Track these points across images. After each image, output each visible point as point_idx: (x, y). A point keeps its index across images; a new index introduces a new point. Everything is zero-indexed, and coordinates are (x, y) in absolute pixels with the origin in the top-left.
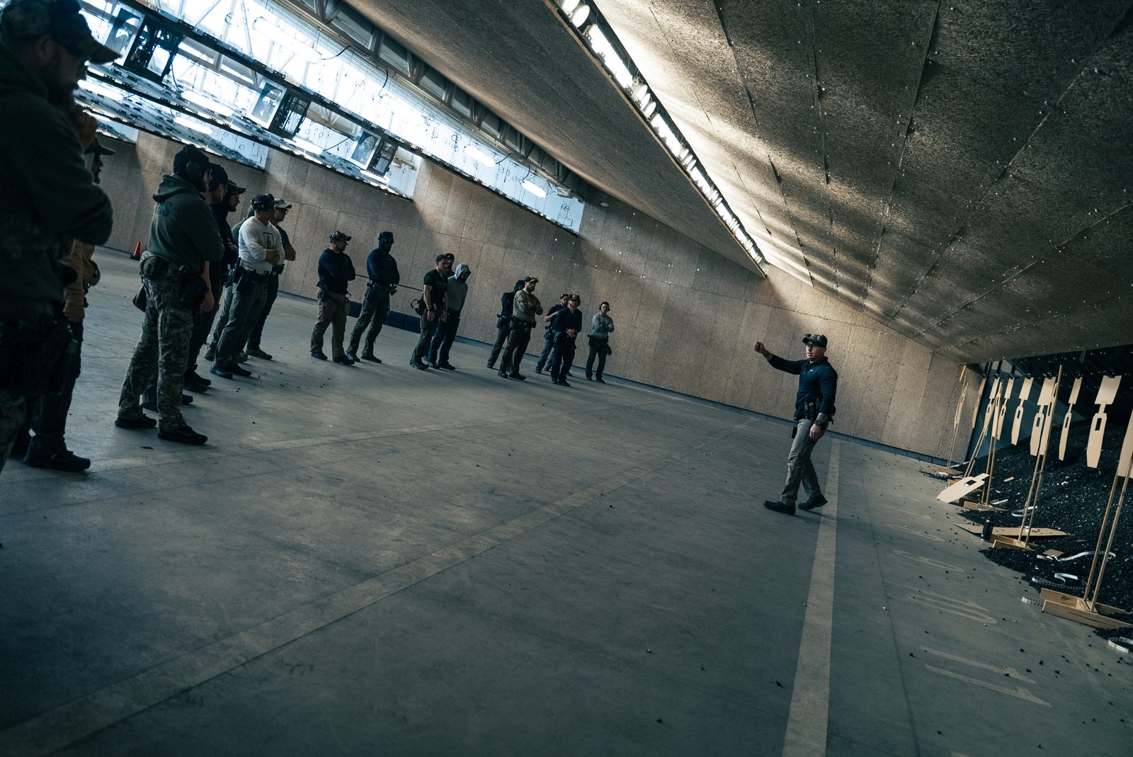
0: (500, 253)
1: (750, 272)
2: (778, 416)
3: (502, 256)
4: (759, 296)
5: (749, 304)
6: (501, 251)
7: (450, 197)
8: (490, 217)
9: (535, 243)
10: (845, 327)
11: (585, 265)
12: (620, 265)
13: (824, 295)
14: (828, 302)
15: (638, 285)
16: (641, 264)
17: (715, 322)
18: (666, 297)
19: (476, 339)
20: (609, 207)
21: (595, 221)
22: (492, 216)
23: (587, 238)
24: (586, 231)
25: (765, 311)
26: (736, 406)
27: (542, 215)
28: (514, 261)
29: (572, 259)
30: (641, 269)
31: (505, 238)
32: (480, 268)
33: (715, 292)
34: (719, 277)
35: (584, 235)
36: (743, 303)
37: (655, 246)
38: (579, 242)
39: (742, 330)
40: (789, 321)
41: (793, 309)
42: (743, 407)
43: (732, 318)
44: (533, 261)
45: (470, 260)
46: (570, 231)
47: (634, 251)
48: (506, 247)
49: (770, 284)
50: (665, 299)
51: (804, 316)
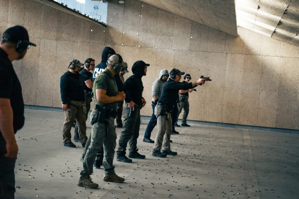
0: (53, 44)
1: (226, 33)
2: (260, 126)
3: (55, 46)
4: (235, 48)
5: (229, 55)
6: (54, 43)
7: (9, 9)
8: (42, 20)
9: (77, 34)
10: (296, 60)
11: (115, 45)
12: (138, 42)
13: (279, 42)
14: (282, 45)
15: (153, 53)
16: (153, 39)
17: (208, 69)
18: (173, 58)
19: (46, 106)
20: (124, 4)
21: (117, 14)
22: (43, 20)
23: (113, 26)
24: (112, 22)
25: (240, 59)
26: (231, 123)
27: (87, 16)
28: (64, 49)
29: (105, 41)
30: (153, 42)
31: (55, 33)
32: (41, 57)
33: (205, 50)
34: (207, 40)
35: (110, 24)
36: (225, 55)
37: (161, 25)
38: (108, 30)
39: (227, 72)
40: (257, 62)
41: (258, 54)
42: (235, 123)
43: (219, 66)
44: (78, 47)
45: (33, 52)
46: (102, 24)
47: (146, 31)
48: (57, 40)
49: (241, 40)
50: (172, 60)
51: (267, 57)
